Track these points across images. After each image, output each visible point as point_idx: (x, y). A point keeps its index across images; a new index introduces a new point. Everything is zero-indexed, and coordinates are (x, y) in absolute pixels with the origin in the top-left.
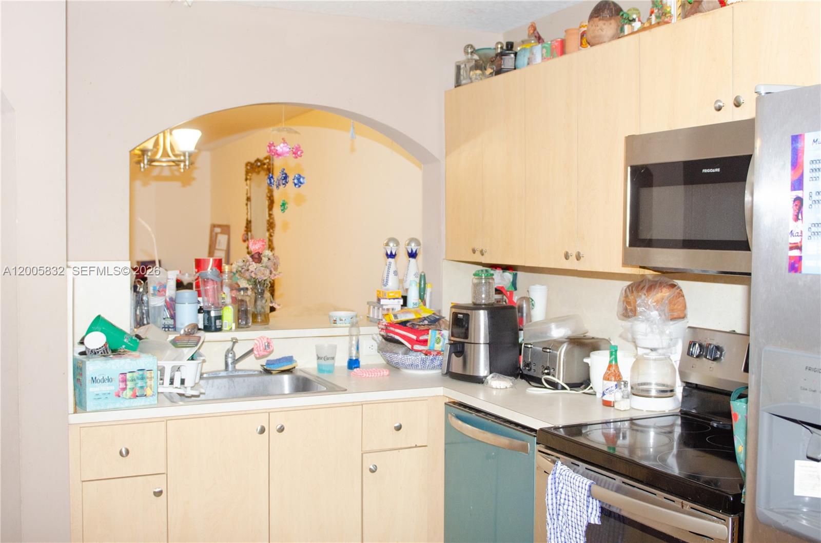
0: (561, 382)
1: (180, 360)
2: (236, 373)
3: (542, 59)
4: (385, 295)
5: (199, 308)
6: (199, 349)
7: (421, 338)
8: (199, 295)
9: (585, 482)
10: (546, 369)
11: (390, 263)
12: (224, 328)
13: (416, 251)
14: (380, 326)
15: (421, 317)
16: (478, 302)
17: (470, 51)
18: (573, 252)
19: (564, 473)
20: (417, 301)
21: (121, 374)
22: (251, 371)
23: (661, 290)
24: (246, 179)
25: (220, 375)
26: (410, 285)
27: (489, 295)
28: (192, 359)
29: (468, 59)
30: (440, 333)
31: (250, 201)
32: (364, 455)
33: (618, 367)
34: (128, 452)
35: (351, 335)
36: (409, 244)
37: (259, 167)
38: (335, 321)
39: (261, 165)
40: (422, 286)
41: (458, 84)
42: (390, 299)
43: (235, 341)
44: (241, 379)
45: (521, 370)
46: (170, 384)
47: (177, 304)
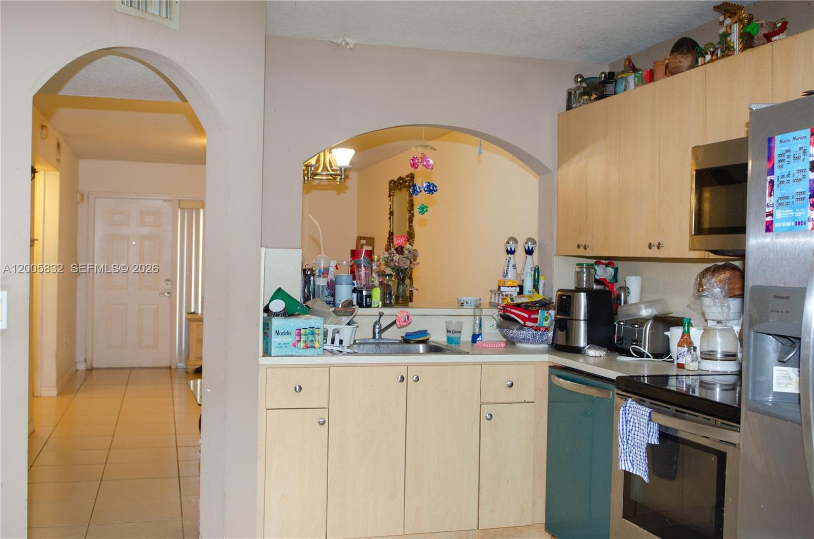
0: (646, 351)
1: (339, 325)
2: (382, 341)
3: (635, 86)
4: (504, 284)
5: (353, 288)
6: (353, 317)
7: (532, 316)
8: (354, 279)
9: (646, 411)
10: (634, 342)
11: (510, 258)
12: (373, 306)
13: (532, 249)
14: (499, 307)
15: (533, 300)
16: (580, 287)
17: (579, 80)
18: (655, 243)
19: (632, 406)
20: (531, 290)
21: (297, 329)
22: (393, 340)
23: (724, 272)
24: (390, 196)
25: (369, 342)
26: (526, 276)
27: (589, 281)
28: (348, 324)
29: (578, 87)
30: (548, 313)
31: (393, 215)
32: (482, 405)
33: (690, 337)
34: (300, 388)
35: (475, 315)
36: (526, 243)
37: (401, 184)
38: (463, 303)
39: (403, 182)
40: (536, 277)
41: (569, 107)
42: (508, 287)
43: (381, 315)
44: (386, 346)
45: (615, 344)
46: (331, 343)
47: (336, 285)
